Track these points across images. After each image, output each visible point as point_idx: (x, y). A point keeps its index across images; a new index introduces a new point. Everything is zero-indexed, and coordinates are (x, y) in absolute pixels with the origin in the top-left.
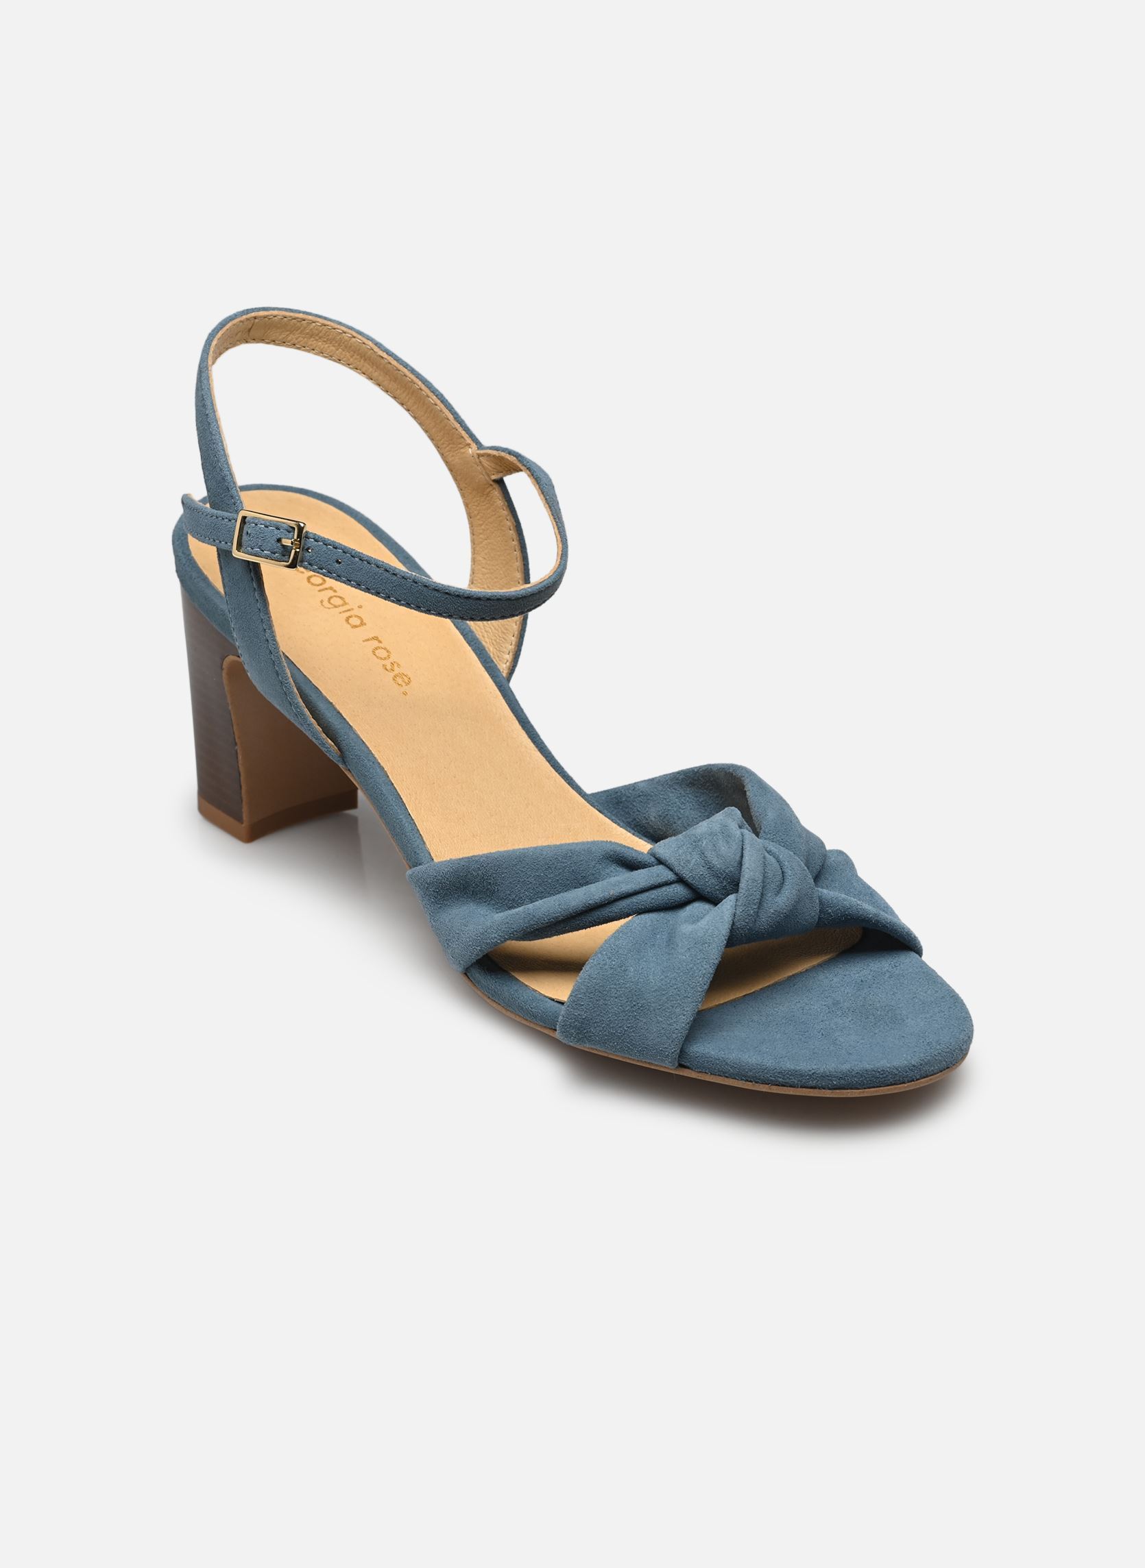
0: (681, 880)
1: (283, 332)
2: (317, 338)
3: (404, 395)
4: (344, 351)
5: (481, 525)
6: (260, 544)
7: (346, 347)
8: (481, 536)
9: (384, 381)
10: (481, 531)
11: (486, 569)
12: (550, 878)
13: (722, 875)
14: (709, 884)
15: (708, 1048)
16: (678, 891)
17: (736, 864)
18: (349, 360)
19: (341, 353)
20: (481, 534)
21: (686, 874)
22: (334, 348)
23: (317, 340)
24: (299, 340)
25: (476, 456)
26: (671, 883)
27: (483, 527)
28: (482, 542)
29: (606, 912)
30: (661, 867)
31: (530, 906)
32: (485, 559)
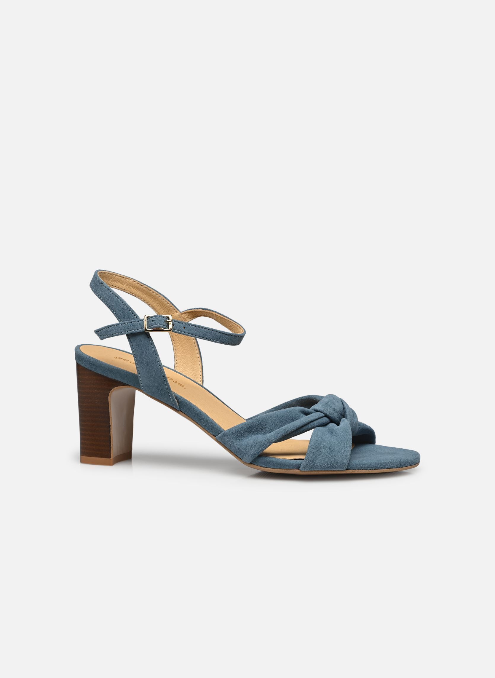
0: (326, 416)
1: (107, 280)
2: (117, 282)
3: (149, 299)
4: (126, 286)
5: (178, 342)
6: (159, 323)
7: (127, 284)
8: (178, 346)
9: (141, 295)
10: (179, 344)
11: (182, 357)
12: (284, 420)
13: (339, 412)
14: (335, 416)
15: (356, 461)
16: (326, 420)
17: (342, 408)
18: (128, 289)
19: (125, 287)
20: (178, 345)
21: (328, 413)
22: (123, 285)
23: (117, 283)
24: (111, 283)
25: (180, 315)
26: (322, 417)
27: (179, 343)
28: (179, 348)
29: (307, 427)
30: (318, 413)
31: (278, 430)
32: (181, 354)
